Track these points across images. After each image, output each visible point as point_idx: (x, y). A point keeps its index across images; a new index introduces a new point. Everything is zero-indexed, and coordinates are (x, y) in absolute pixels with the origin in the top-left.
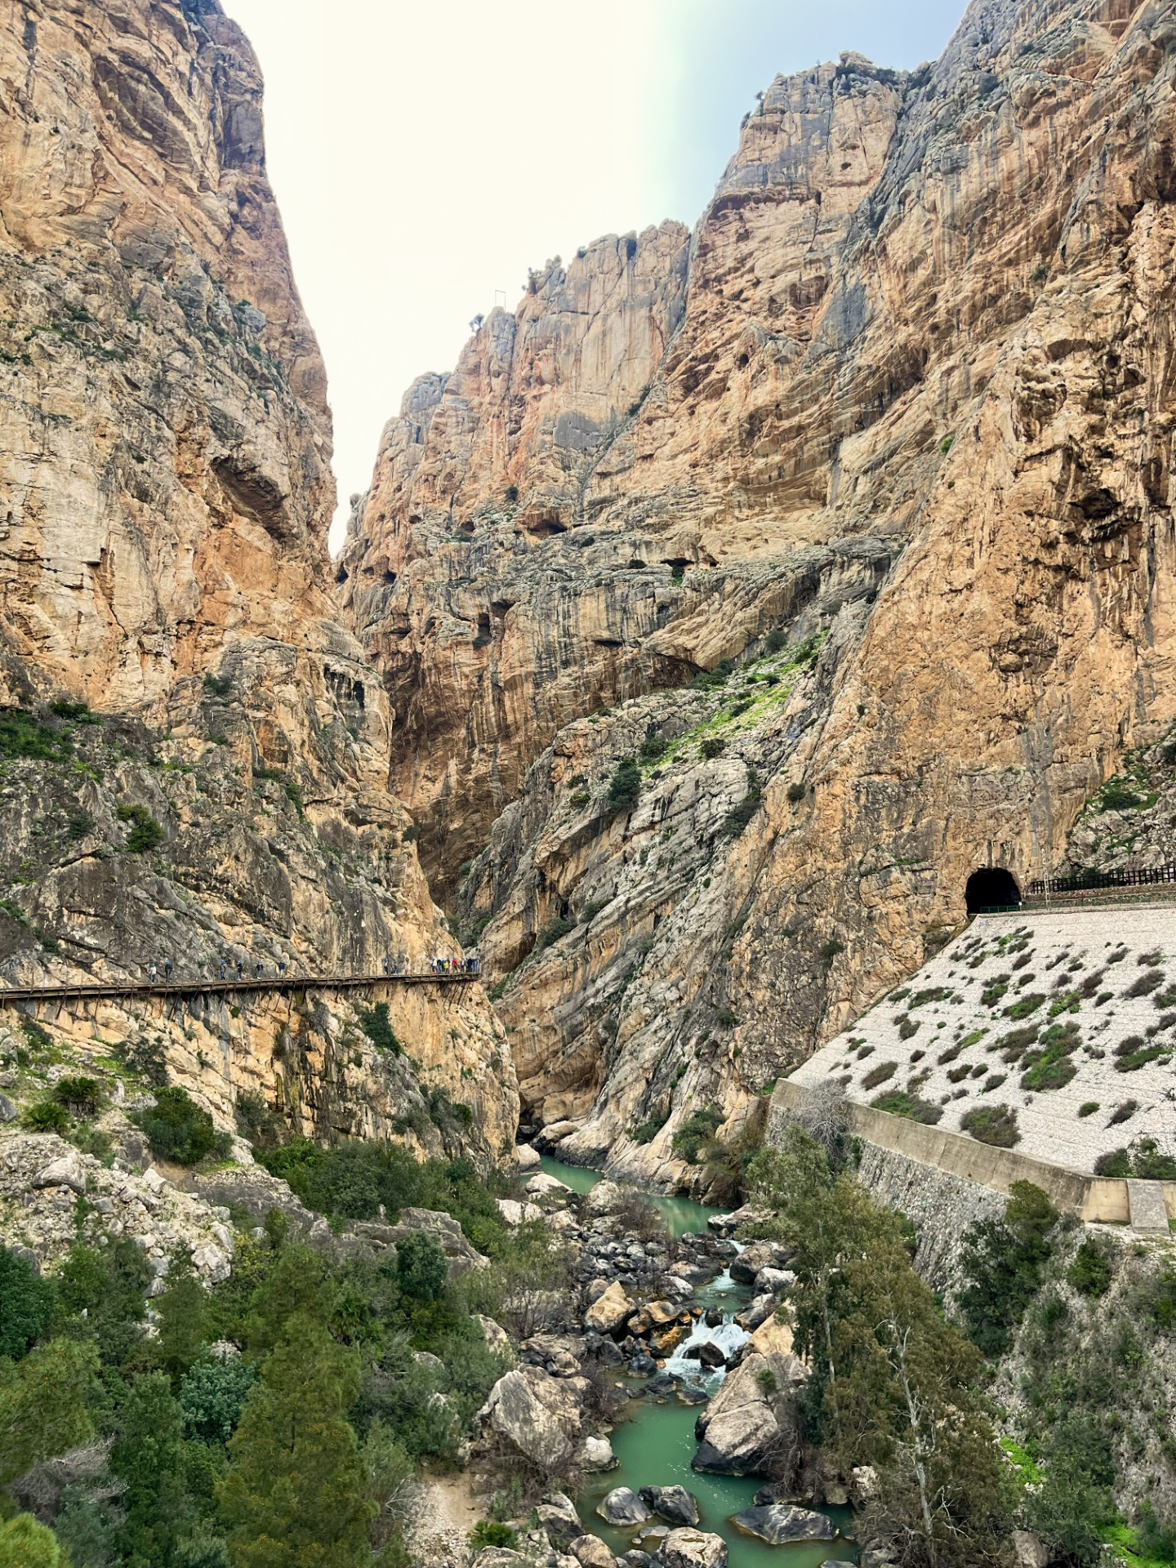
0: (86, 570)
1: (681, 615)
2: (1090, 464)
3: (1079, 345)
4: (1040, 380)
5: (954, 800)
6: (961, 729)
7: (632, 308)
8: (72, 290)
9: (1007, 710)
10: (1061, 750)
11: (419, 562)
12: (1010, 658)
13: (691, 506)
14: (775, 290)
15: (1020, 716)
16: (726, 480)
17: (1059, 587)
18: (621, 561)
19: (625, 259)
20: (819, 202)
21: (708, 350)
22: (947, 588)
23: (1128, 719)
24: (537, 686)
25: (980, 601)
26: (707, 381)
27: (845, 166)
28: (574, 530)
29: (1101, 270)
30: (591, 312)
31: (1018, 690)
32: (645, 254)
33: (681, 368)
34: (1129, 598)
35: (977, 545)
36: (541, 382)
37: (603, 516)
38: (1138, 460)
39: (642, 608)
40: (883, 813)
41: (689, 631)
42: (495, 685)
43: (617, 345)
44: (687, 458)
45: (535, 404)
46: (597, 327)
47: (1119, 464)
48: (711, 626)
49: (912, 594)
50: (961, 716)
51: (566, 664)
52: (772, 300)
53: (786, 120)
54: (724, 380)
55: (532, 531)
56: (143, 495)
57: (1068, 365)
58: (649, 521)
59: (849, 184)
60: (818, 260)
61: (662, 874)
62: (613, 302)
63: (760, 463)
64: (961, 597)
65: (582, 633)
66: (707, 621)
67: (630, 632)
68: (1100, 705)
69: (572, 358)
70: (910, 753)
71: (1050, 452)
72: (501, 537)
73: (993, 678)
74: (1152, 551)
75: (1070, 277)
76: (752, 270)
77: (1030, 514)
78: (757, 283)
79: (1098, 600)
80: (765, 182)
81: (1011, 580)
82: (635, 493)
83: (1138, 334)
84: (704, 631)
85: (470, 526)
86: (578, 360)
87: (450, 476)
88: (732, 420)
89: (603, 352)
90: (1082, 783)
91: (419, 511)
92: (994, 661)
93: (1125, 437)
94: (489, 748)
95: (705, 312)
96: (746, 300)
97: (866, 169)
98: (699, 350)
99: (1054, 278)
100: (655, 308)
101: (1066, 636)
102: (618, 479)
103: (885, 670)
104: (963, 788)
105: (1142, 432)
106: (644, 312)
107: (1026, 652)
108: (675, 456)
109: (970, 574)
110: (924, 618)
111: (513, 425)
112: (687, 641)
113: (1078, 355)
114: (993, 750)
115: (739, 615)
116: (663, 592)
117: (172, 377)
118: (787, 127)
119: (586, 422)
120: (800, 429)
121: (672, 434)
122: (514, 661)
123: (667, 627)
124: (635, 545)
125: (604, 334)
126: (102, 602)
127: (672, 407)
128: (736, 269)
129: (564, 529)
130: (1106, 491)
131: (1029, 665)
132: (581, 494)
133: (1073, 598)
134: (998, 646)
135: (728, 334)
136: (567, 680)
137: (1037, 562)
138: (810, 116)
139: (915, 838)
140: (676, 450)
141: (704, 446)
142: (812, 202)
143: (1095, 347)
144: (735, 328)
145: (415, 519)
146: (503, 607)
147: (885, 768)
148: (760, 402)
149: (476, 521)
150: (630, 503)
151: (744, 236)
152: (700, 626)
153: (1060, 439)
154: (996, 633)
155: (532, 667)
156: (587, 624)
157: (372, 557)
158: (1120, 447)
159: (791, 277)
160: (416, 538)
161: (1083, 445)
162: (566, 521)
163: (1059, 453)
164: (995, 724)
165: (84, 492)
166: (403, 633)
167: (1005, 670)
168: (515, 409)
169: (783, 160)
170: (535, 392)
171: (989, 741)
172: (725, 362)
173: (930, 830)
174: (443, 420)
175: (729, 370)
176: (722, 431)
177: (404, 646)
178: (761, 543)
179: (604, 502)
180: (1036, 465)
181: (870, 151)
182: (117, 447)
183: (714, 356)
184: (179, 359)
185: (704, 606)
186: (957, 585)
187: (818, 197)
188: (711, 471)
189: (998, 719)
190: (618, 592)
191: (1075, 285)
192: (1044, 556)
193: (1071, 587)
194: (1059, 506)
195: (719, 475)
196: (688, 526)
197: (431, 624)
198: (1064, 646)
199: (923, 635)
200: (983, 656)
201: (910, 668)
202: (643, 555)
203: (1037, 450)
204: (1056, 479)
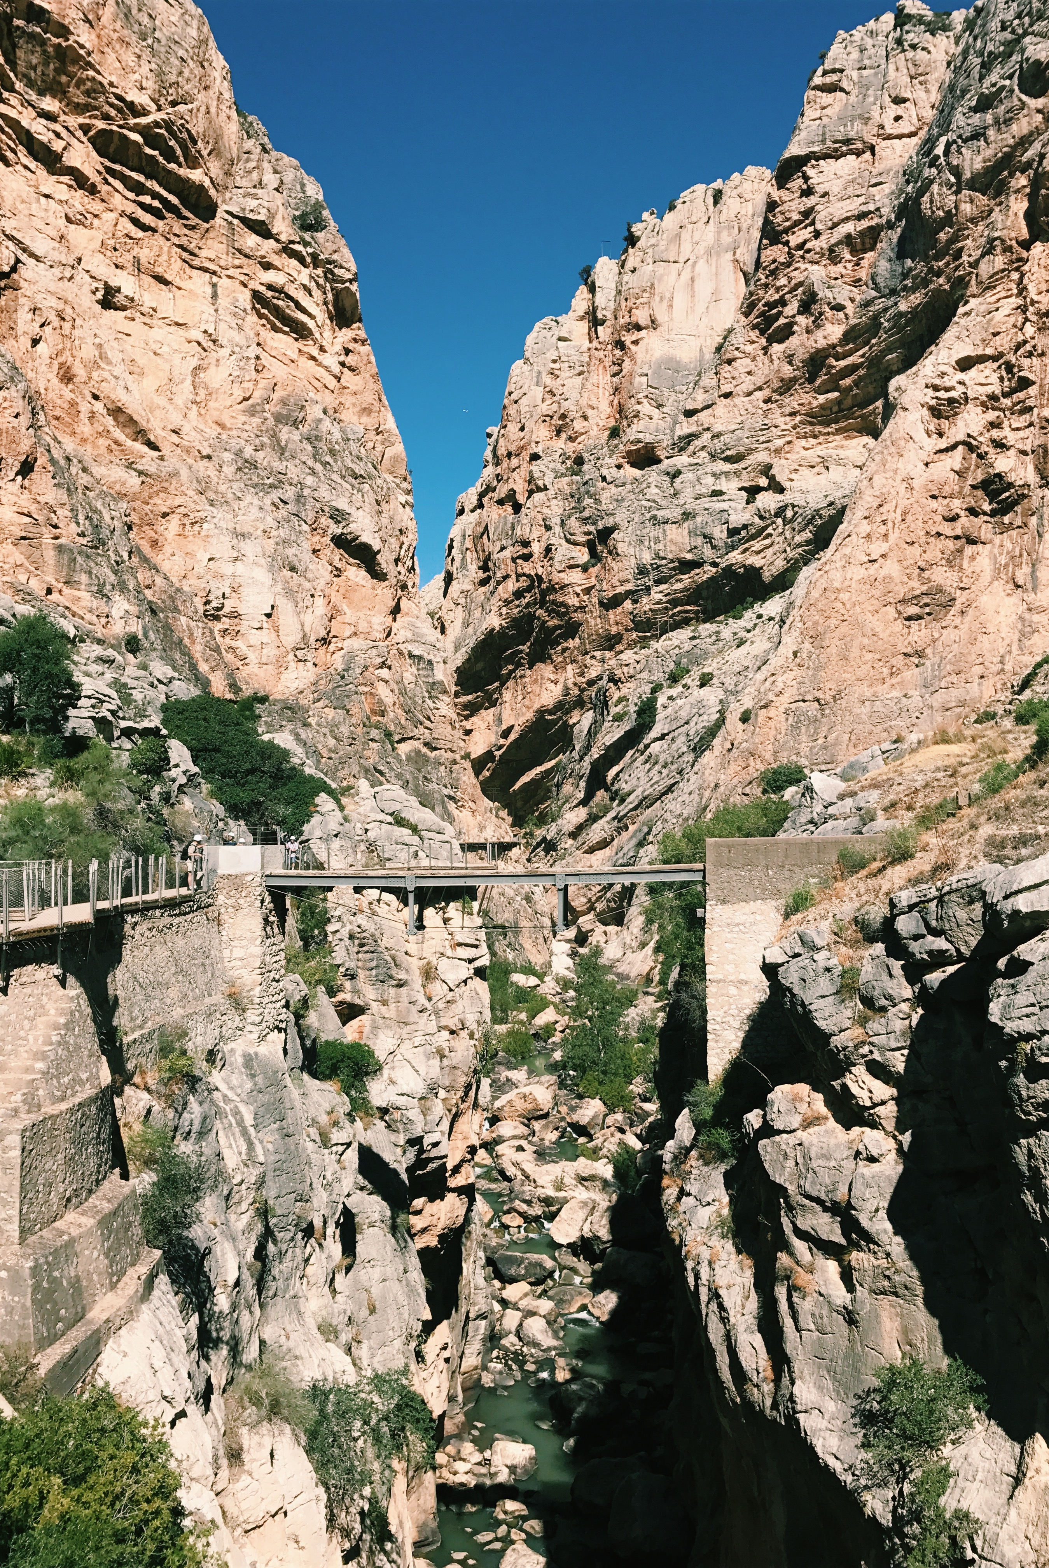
0: (264, 618)
1: (753, 537)
2: (986, 453)
3: (982, 359)
4: (947, 389)
5: (857, 719)
6: (869, 666)
7: (718, 254)
8: (248, 452)
9: (909, 650)
10: (948, 679)
11: (538, 496)
12: (913, 610)
13: (762, 439)
14: (833, 241)
15: (920, 654)
16: (793, 414)
17: (960, 551)
18: (704, 490)
19: (711, 207)
20: (873, 154)
21: (777, 297)
22: (866, 559)
23: (1010, 652)
24: (635, 602)
25: (891, 568)
26: (776, 325)
27: (897, 118)
28: (666, 462)
29: (1003, 294)
30: (682, 259)
31: (919, 633)
32: (730, 201)
33: (756, 312)
34: (1021, 556)
35: (890, 524)
36: (638, 328)
37: (691, 448)
38: (1028, 448)
39: (720, 533)
40: (803, 729)
41: (758, 553)
42: (601, 604)
43: (704, 289)
44: (759, 395)
45: (633, 347)
46: (686, 275)
47: (1012, 452)
48: (776, 547)
49: (839, 565)
50: (869, 656)
51: (658, 582)
52: (831, 250)
53: (844, 80)
54: (790, 325)
55: (633, 465)
56: (293, 569)
57: (973, 375)
58: (728, 453)
59: (900, 137)
60: (870, 212)
61: (665, 772)
62: (701, 249)
63: (822, 399)
64: (876, 565)
65: (670, 556)
66: (772, 544)
67: (708, 553)
68: (985, 643)
69: (665, 304)
70: (829, 685)
71: (953, 447)
72: (605, 472)
73: (899, 625)
74: (1041, 518)
75: (980, 299)
76: (813, 223)
77: (934, 497)
78: (817, 234)
79: (995, 558)
80: (823, 141)
81: (916, 550)
82: (717, 428)
83: (1028, 347)
84: (769, 552)
85: (579, 461)
86: (671, 306)
87: (563, 417)
88: (797, 362)
89: (693, 296)
90: (962, 704)
91: (539, 450)
92: (900, 613)
93: (1018, 429)
94: (598, 654)
95: (774, 261)
96: (808, 251)
97: (915, 121)
98: (772, 296)
99: (967, 302)
100: (738, 251)
101: (963, 589)
102: (703, 416)
103: (816, 623)
104: (865, 710)
105: (1031, 424)
106: (729, 256)
107: (927, 605)
108: (749, 394)
109: (884, 547)
110: (847, 583)
111: (617, 368)
112: (756, 561)
113: (981, 366)
114: (894, 681)
115: (798, 539)
116: (737, 519)
117: (306, 492)
118: (845, 84)
119: (678, 362)
120: (854, 368)
121: (749, 373)
122: (615, 581)
123: (740, 549)
124: (714, 475)
125: (693, 280)
126: (274, 634)
127: (749, 348)
128: (800, 222)
129: (658, 461)
130: (999, 476)
131: (929, 614)
132: (673, 430)
133: (973, 558)
134: (903, 601)
135: (793, 282)
136: (660, 596)
137: (939, 534)
138: (865, 73)
139: (826, 748)
140: (751, 388)
141: (776, 384)
142: (867, 155)
143: (995, 358)
144: (798, 276)
145: (535, 457)
146: (605, 534)
147: (809, 697)
148: (819, 346)
149: (586, 456)
150: (713, 437)
151: (808, 192)
152: (767, 547)
153: (961, 437)
154: (901, 592)
155: (629, 586)
156: (673, 548)
157: (502, 491)
158: (1011, 438)
159: (849, 228)
160: (536, 474)
161: (981, 439)
162: (661, 453)
163: (960, 447)
164: (899, 661)
165: (262, 575)
166: (527, 557)
167: (909, 619)
168: (618, 353)
169: (842, 120)
170: (634, 338)
171: (892, 674)
172: (792, 308)
173: (837, 743)
174: (557, 366)
175: (794, 316)
176: (787, 371)
177: (527, 568)
178: (823, 470)
179: (690, 438)
180: (943, 456)
181: (921, 104)
182: (277, 544)
183: (783, 302)
184: (310, 480)
185: (770, 530)
186: (873, 557)
187: (872, 149)
188: (780, 407)
189: (901, 657)
190: (699, 519)
191: (983, 308)
192: (947, 529)
193: (969, 550)
194: (962, 488)
195: (788, 410)
196: (762, 457)
197: (548, 550)
198: (961, 598)
199: (844, 596)
200: (891, 611)
201: (833, 622)
202: (723, 485)
203: (943, 446)
204: (957, 468)
